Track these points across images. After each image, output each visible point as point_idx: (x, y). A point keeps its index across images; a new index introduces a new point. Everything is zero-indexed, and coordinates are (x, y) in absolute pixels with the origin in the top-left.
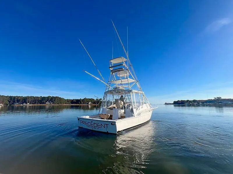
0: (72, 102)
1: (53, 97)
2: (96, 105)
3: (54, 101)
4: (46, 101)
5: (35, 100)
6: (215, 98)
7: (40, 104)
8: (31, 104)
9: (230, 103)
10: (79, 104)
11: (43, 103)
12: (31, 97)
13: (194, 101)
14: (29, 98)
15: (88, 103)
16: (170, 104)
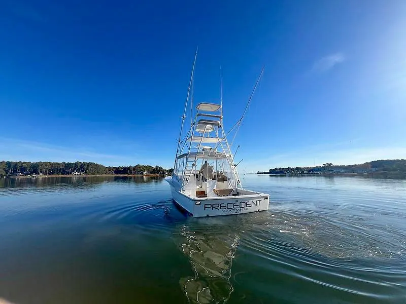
0: (117, 170)
1: (84, 164)
2: (156, 175)
3: (87, 169)
4: (71, 170)
5: (53, 168)
6: (325, 165)
7: (62, 174)
8: (45, 174)
9: (343, 171)
10: (128, 174)
11: (68, 173)
12: (46, 164)
13: (297, 169)
14: (41, 165)
15: (142, 173)
16: (265, 173)
